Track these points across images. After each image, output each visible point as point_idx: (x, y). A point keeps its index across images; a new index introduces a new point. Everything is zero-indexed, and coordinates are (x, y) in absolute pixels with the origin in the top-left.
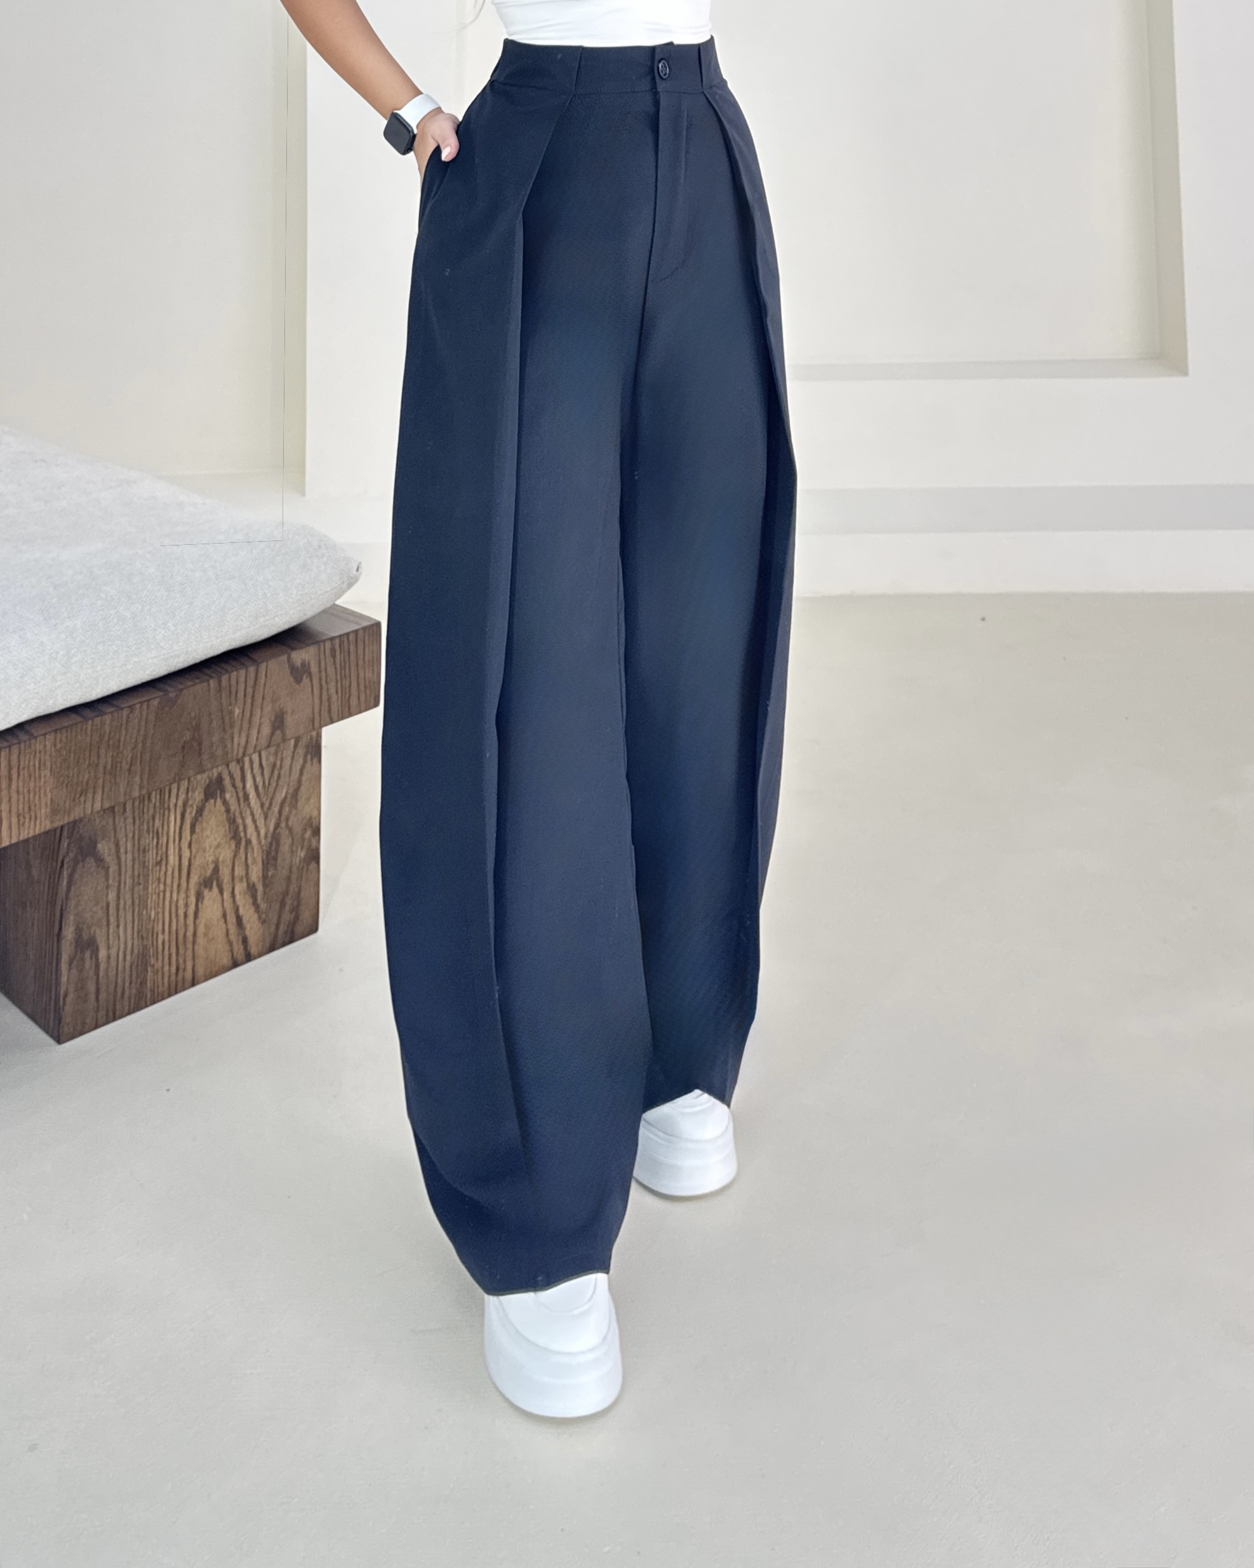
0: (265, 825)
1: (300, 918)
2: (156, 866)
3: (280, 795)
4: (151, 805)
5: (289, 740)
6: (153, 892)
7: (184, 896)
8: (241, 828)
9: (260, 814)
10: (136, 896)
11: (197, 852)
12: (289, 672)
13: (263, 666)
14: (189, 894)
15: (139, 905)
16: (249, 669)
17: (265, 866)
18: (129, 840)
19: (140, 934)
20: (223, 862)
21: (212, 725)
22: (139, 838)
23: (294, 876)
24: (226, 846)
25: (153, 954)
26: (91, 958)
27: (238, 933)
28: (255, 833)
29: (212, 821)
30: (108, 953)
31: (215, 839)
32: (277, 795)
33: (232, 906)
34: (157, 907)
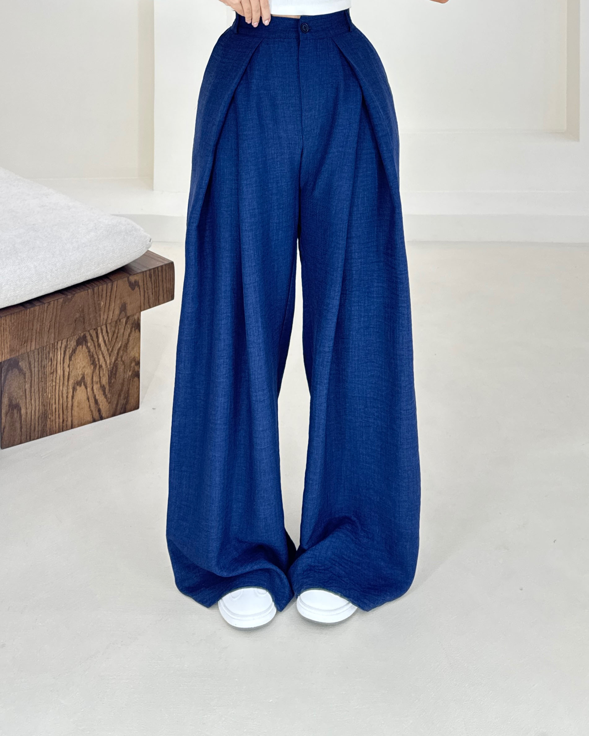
0: (110, 359)
1: (129, 402)
2: (51, 374)
3: (118, 346)
6: (49, 385)
7: (66, 388)
8: (96, 360)
9: (107, 354)
10: (40, 387)
11: (73, 369)
12: (128, 285)
13: (114, 282)
14: (69, 387)
15: (42, 391)
16: (108, 284)
17: (110, 378)
18: (36, 362)
19: (43, 404)
20: (87, 374)
21: (90, 310)
22: (41, 361)
23: (126, 383)
24: (89, 367)
25: (50, 413)
26: (17, 413)
27: (96, 407)
28: (104, 362)
29: (80, 355)
30: (26, 411)
31: (82, 364)
32: (116, 345)
33: (92, 395)
34: (51, 392)
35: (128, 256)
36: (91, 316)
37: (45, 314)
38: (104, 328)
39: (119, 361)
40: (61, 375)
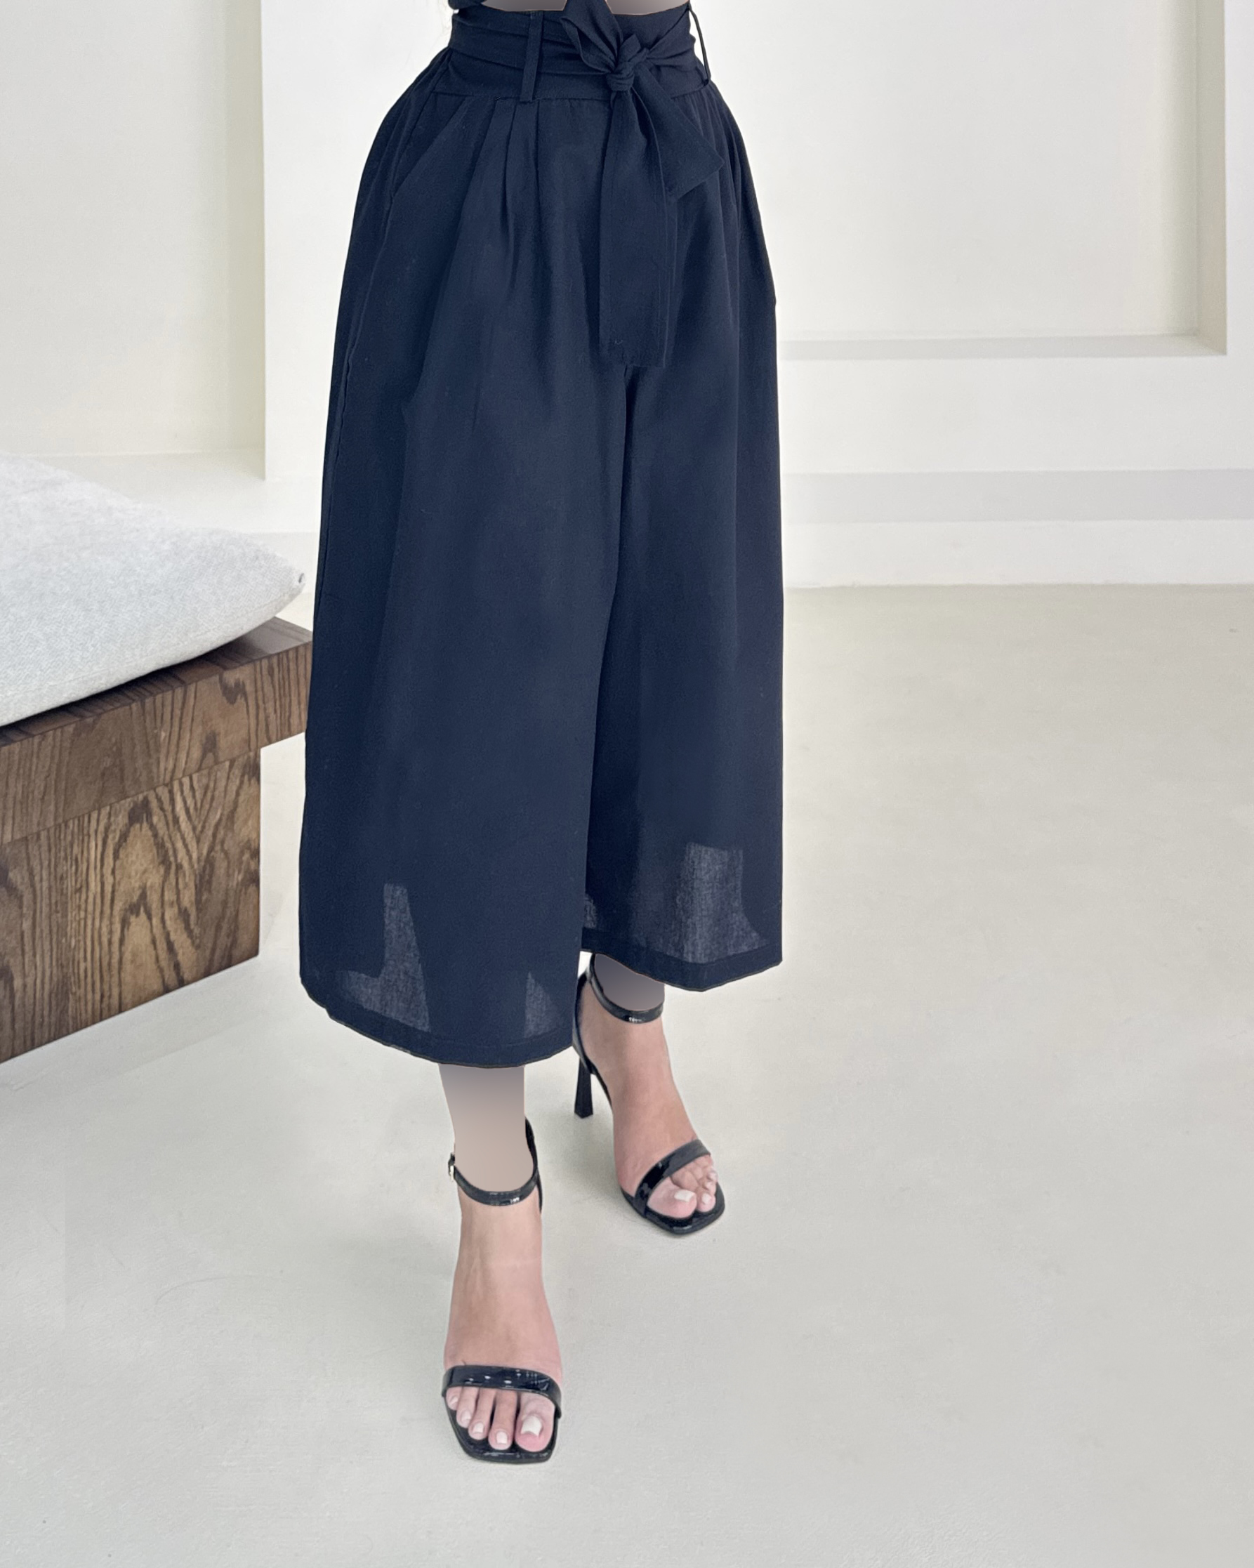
0: (198, 848)
1: (239, 942)
2: (75, 893)
3: (215, 817)
4: (69, 831)
5: (224, 762)
6: (73, 919)
7: (108, 923)
8: (171, 852)
9: (192, 838)
10: (54, 924)
11: (121, 879)
12: (221, 692)
13: (192, 688)
14: (113, 920)
15: (58, 934)
16: (176, 690)
17: (199, 892)
18: (44, 867)
20: (152, 887)
21: (135, 751)
22: (56, 866)
23: (231, 900)
24: (154, 872)
25: (75, 981)
26: (5, 987)
27: (169, 960)
28: (187, 858)
29: (138, 846)
30: (24, 981)
31: (142, 865)
32: (211, 816)
33: (162, 930)
34: (77, 935)
36: (138, 763)
38: (186, 781)
39: (217, 852)
40: (96, 892)
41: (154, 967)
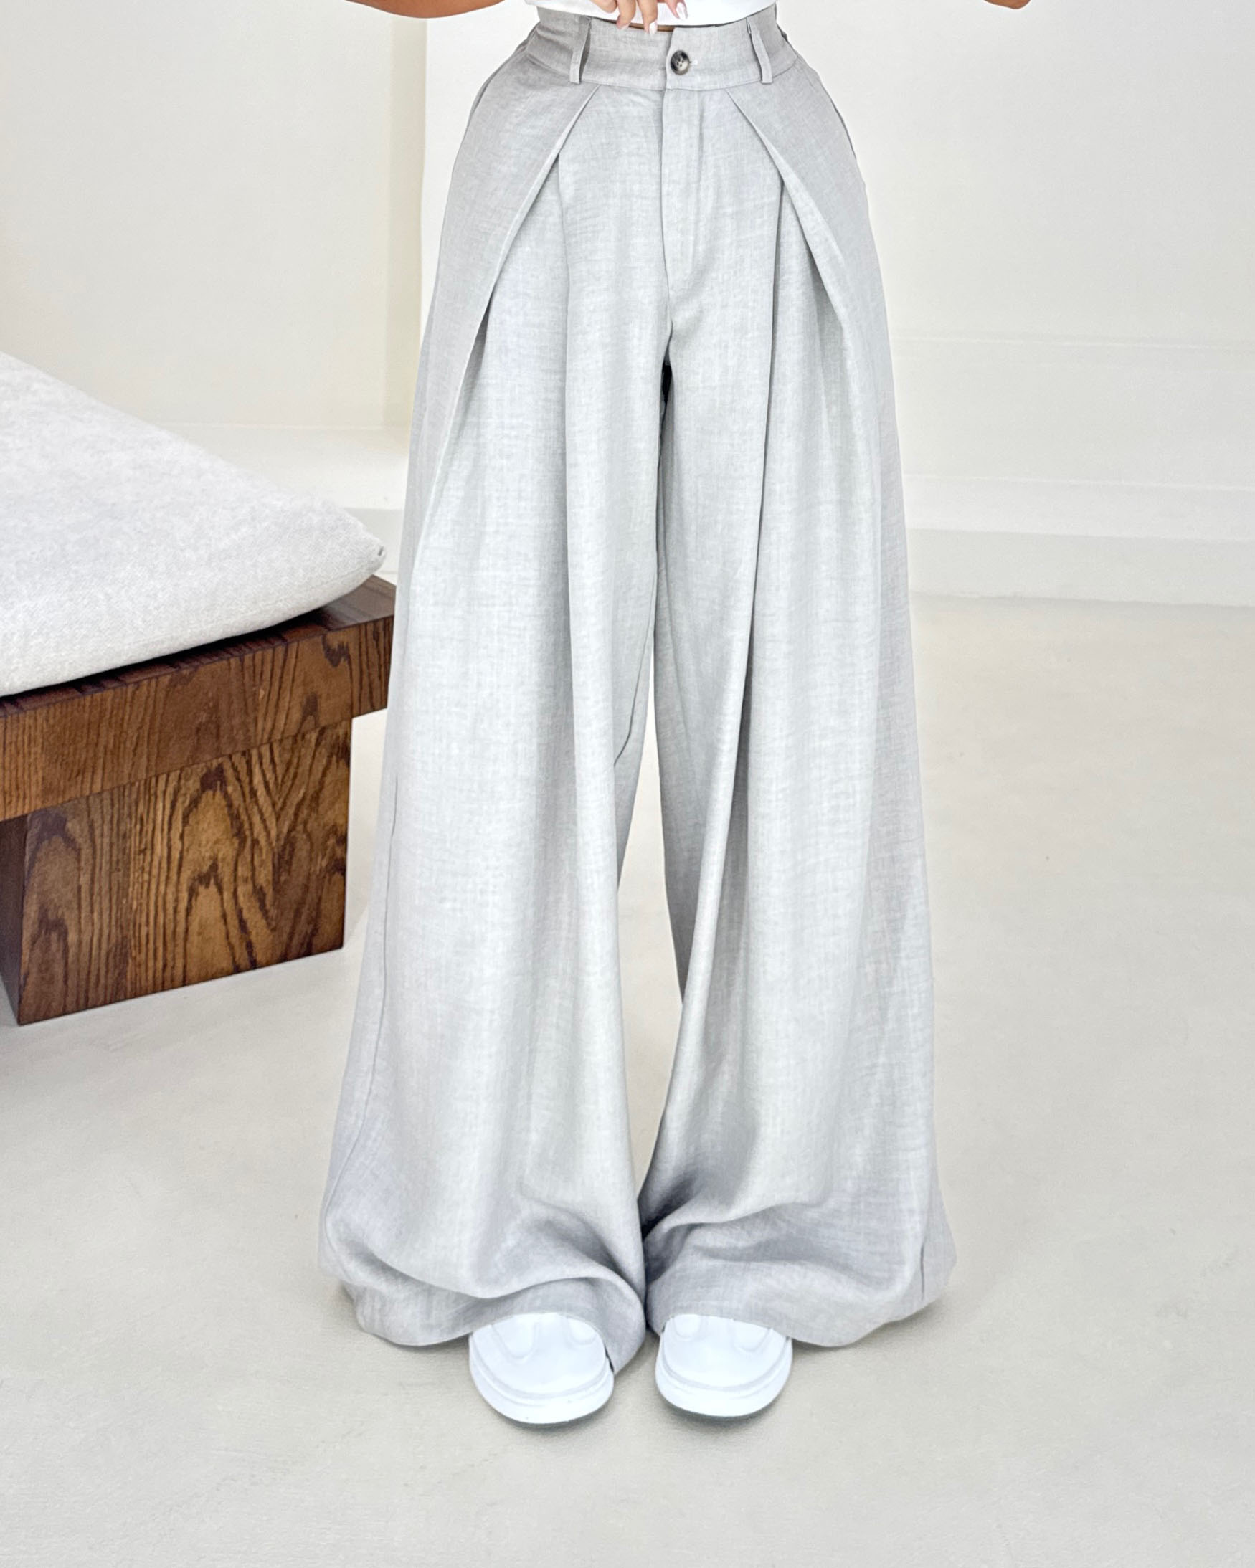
0: (277, 825)
1: (320, 931)
2: (139, 854)
3: (297, 795)
4: (134, 792)
6: (135, 880)
7: (174, 889)
8: (246, 826)
9: (271, 815)
10: (114, 882)
11: (191, 845)
12: (324, 653)
13: (293, 646)
14: (180, 888)
15: (118, 892)
16: (277, 649)
17: (277, 870)
18: (106, 822)
19: (119, 923)
20: (223, 859)
21: (232, 708)
22: (119, 822)
23: (313, 885)
24: (228, 843)
25: (135, 946)
26: (59, 939)
27: (241, 938)
28: (264, 833)
29: (210, 814)
30: (80, 937)
31: (214, 834)
32: (293, 794)
33: (234, 908)
34: (139, 896)
35: (325, 586)
36: (236, 721)
37: (128, 709)
38: (265, 750)
39: (298, 832)
40: (162, 854)
41: (224, 943)
